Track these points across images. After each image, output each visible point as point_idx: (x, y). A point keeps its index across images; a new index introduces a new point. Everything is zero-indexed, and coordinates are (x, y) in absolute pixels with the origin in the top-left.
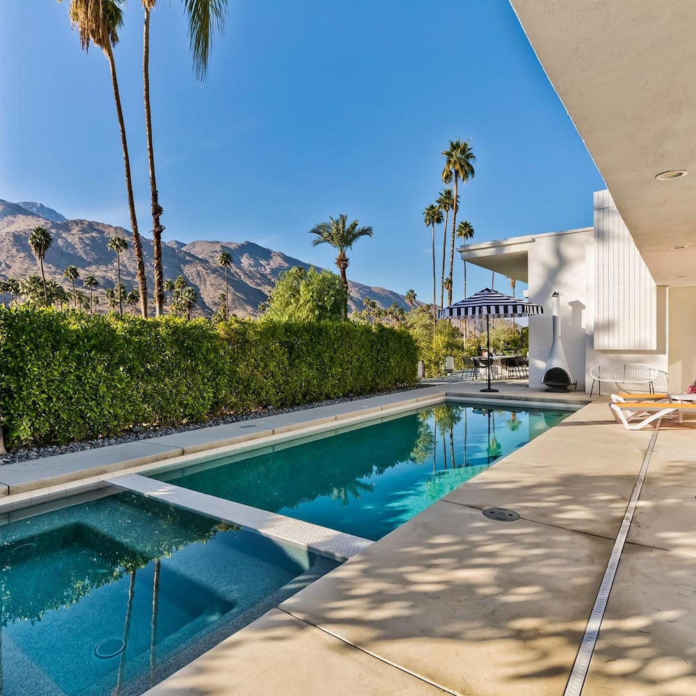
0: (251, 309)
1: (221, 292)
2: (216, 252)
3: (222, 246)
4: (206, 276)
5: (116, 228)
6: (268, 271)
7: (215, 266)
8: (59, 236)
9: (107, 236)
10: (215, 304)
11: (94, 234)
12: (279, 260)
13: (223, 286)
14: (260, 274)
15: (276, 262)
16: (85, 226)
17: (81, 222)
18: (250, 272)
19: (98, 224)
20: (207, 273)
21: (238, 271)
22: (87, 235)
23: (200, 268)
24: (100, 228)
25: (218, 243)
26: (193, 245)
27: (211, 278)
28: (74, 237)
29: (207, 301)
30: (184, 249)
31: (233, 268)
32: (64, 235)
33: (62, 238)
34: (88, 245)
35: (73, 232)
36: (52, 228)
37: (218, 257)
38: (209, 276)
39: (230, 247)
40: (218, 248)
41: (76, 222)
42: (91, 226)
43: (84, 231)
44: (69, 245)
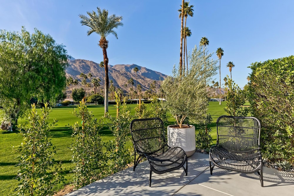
0: (134, 87)
1: (124, 81)
2: (123, 68)
3: (125, 66)
4: (119, 76)
5: (90, 61)
6: (141, 74)
7: (122, 73)
8: (72, 65)
9: (87, 64)
10: (122, 86)
11: (83, 64)
12: (144, 70)
13: (125, 80)
14: (138, 75)
15: (143, 71)
16: (81, 61)
17: (79, 60)
18: (134, 74)
19: (85, 60)
20: (120, 75)
21: (130, 74)
22: (81, 64)
23: (117, 74)
24: (85, 62)
25: (124, 65)
26: (116, 66)
27: (121, 77)
28: (77, 65)
29: (120, 85)
30: (112, 68)
31: (129, 73)
32: (74, 64)
33: (73, 65)
34: (81, 67)
35: (77, 63)
36: (70, 62)
37: (124, 70)
38: (120, 76)
39: (128, 66)
40: (124, 67)
41: (78, 60)
42: (83, 61)
43: (80, 63)
44: (75, 67)
